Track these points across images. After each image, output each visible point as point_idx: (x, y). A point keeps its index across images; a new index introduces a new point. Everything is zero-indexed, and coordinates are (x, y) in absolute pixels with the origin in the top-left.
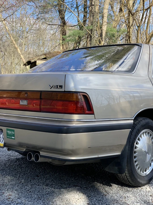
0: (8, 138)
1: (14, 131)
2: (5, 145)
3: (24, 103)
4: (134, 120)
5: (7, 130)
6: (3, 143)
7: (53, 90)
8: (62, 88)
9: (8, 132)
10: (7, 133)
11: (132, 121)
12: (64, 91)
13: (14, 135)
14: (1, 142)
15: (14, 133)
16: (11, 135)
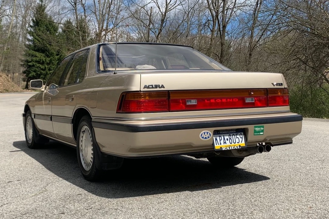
0: (254, 135)
1: (263, 127)
5: (255, 127)
8: (282, 85)
9: (257, 129)
13: (262, 131)
14: (240, 143)
15: (263, 129)
16: (259, 132)
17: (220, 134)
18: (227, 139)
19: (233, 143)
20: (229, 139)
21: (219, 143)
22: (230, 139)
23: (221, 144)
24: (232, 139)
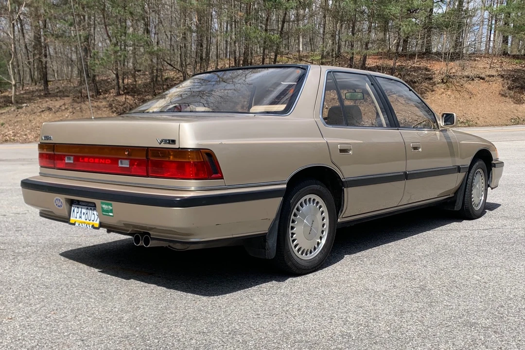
0: (103, 214)
1: (111, 205)
2: (102, 225)
3: (125, 164)
4: (288, 184)
5: (103, 203)
6: (98, 222)
7: (163, 145)
8: (175, 144)
9: (104, 206)
10: (102, 208)
11: (285, 186)
12: (178, 147)
13: (111, 211)
14: (95, 222)
15: (111, 208)
16: (107, 211)
17: (79, 205)
18: (84, 213)
19: (88, 221)
20: (85, 213)
21: (75, 217)
22: (87, 214)
23: (76, 218)
24: (88, 214)
